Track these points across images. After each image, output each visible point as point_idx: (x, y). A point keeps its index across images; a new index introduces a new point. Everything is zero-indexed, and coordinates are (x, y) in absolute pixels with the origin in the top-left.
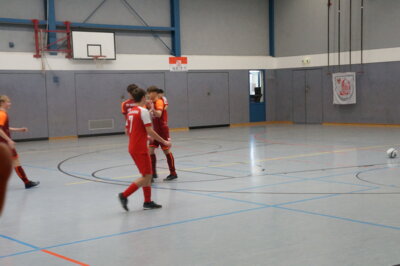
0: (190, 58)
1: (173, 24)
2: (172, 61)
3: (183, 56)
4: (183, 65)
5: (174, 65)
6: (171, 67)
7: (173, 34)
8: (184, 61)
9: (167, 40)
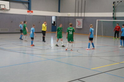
0: (34, 11)
1: (29, 0)
2: (28, 12)
3: (32, 10)
4: (32, 13)
5: (29, 13)
6: (27, 14)
7: (29, 3)
8: (32, 12)
9: (27, 5)
